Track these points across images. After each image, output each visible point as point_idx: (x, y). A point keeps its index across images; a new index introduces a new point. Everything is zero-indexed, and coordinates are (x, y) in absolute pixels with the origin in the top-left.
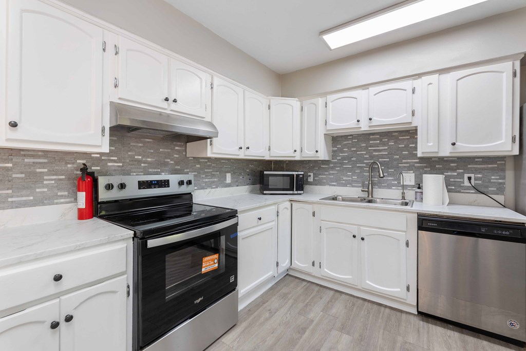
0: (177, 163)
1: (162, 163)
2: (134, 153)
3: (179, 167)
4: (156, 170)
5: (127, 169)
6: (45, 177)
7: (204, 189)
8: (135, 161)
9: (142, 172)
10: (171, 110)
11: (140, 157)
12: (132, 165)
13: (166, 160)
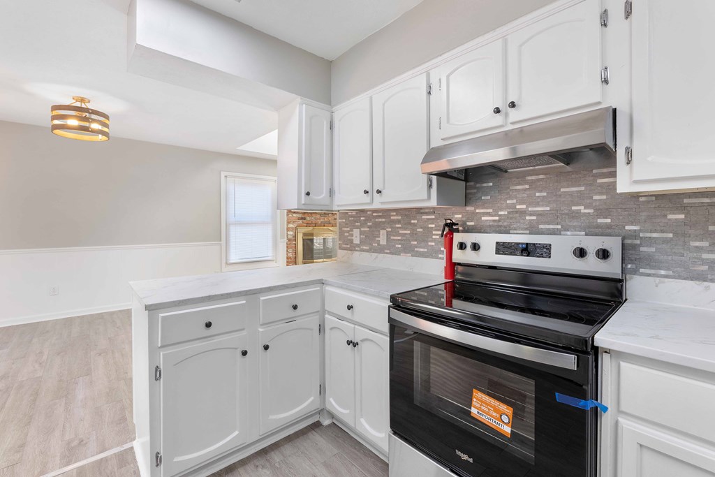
0: (601, 212)
1: (566, 214)
2: (514, 201)
3: (609, 221)
4: (551, 227)
5: (505, 224)
6: (434, 232)
7: (705, 280)
8: (517, 212)
9: (526, 229)
10: (512, 123)
11: (524, 207)
12: (511, 218)
13: (574, 208)
